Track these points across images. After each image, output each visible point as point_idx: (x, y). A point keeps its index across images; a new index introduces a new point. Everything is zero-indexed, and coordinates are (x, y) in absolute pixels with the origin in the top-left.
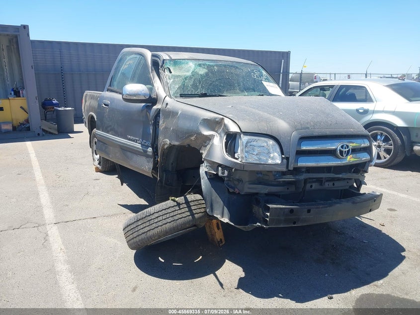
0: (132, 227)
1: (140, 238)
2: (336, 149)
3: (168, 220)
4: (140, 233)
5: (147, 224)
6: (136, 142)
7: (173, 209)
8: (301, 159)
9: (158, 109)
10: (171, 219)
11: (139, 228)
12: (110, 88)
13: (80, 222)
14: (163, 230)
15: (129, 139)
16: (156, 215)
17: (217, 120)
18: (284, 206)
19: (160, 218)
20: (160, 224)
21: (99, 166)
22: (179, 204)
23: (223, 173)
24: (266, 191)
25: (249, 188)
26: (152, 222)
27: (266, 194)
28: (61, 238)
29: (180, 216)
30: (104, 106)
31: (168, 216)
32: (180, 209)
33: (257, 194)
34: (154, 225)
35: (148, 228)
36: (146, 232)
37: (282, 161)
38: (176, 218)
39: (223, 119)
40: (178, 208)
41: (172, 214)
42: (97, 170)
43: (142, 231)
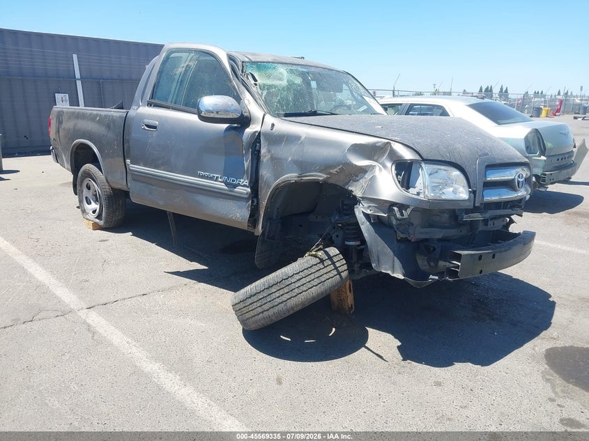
0: (261, 297)
1: (276, 310)
2: (514, 179)
3: (314, 283)
4: (276, 303)
5: (286, 290)
6: (215, 181)
7: (316, 268)
8: (486, 192)
9: (256, 132)
10: (317, 281)
11: (273, 296)
12: (153, 101)
13: (128, 302)
14: (308, 297)
15: (203, 177)
16: (297, 277)
17: (377, 145)
18: (473, 252)
19: (303, 281)
20: (304, 288)
21: (97, 221)
22: (322, 261)
23: (402, 214)
24: (439, 236)
25: (421, 233)
26: (293, 286)
27: (440, 240)
28: (116, 328)
29: (326, 276)
30: (147, 128)
31: (312, 277)
32: (325, 267)
33: (426, 240)
34: (297, 291)
35: (287, 296)
36: (286, 301)
37: (470, 196)
38: (322, 279)
39: (387, 143)
40: (323, 267)
41: (317, 274)
42: (96, 227)
43: (278, 300)
